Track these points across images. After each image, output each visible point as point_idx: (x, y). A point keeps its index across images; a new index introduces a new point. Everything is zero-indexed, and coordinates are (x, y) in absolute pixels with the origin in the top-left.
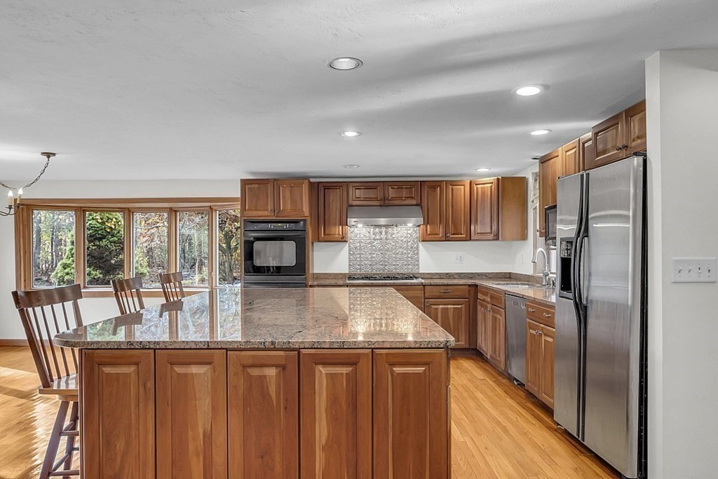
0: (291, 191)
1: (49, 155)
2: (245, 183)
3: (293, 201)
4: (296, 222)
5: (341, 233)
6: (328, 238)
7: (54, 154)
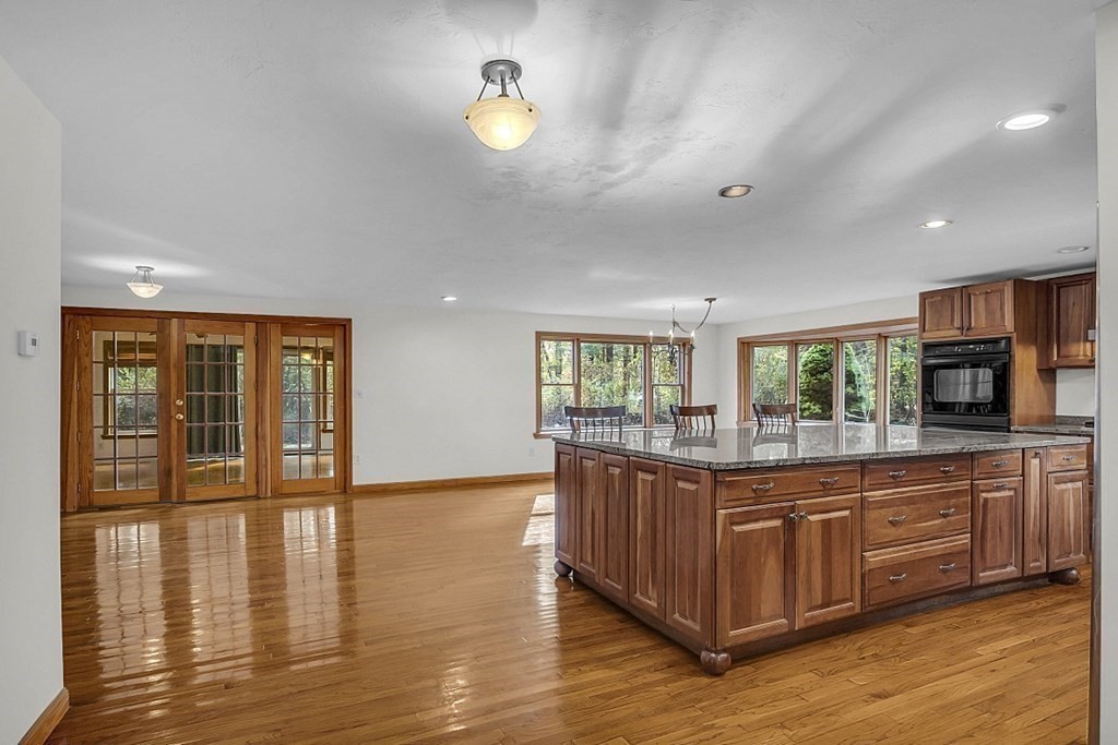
0: (986, 299)
1: (711, 300)
2: (924, 297)
3: (990, 312)
4: (996, 341)
5: (1089, 354)
6: (1064, 362)
7: (715, 299)
